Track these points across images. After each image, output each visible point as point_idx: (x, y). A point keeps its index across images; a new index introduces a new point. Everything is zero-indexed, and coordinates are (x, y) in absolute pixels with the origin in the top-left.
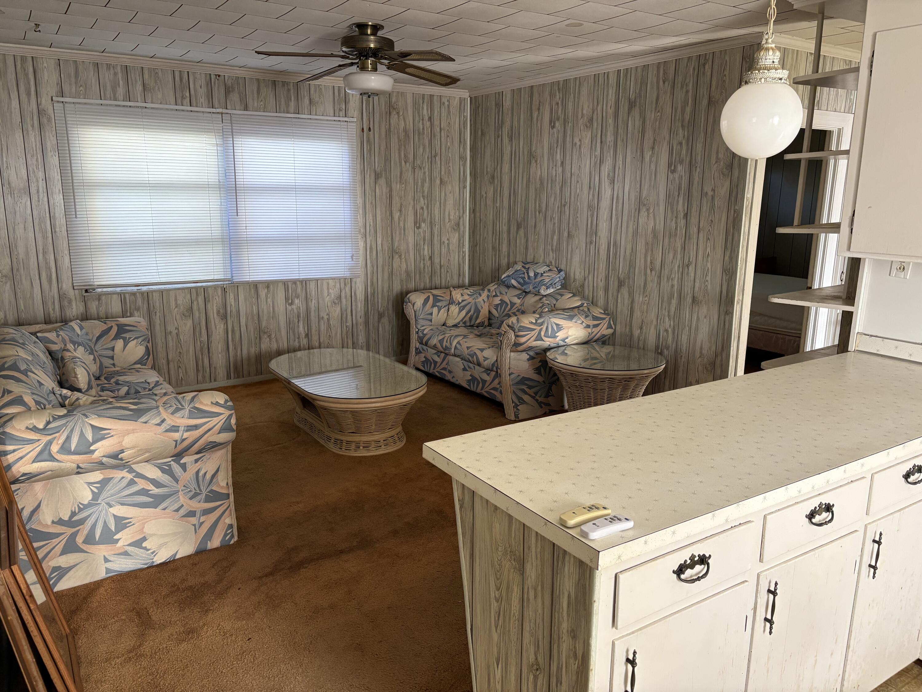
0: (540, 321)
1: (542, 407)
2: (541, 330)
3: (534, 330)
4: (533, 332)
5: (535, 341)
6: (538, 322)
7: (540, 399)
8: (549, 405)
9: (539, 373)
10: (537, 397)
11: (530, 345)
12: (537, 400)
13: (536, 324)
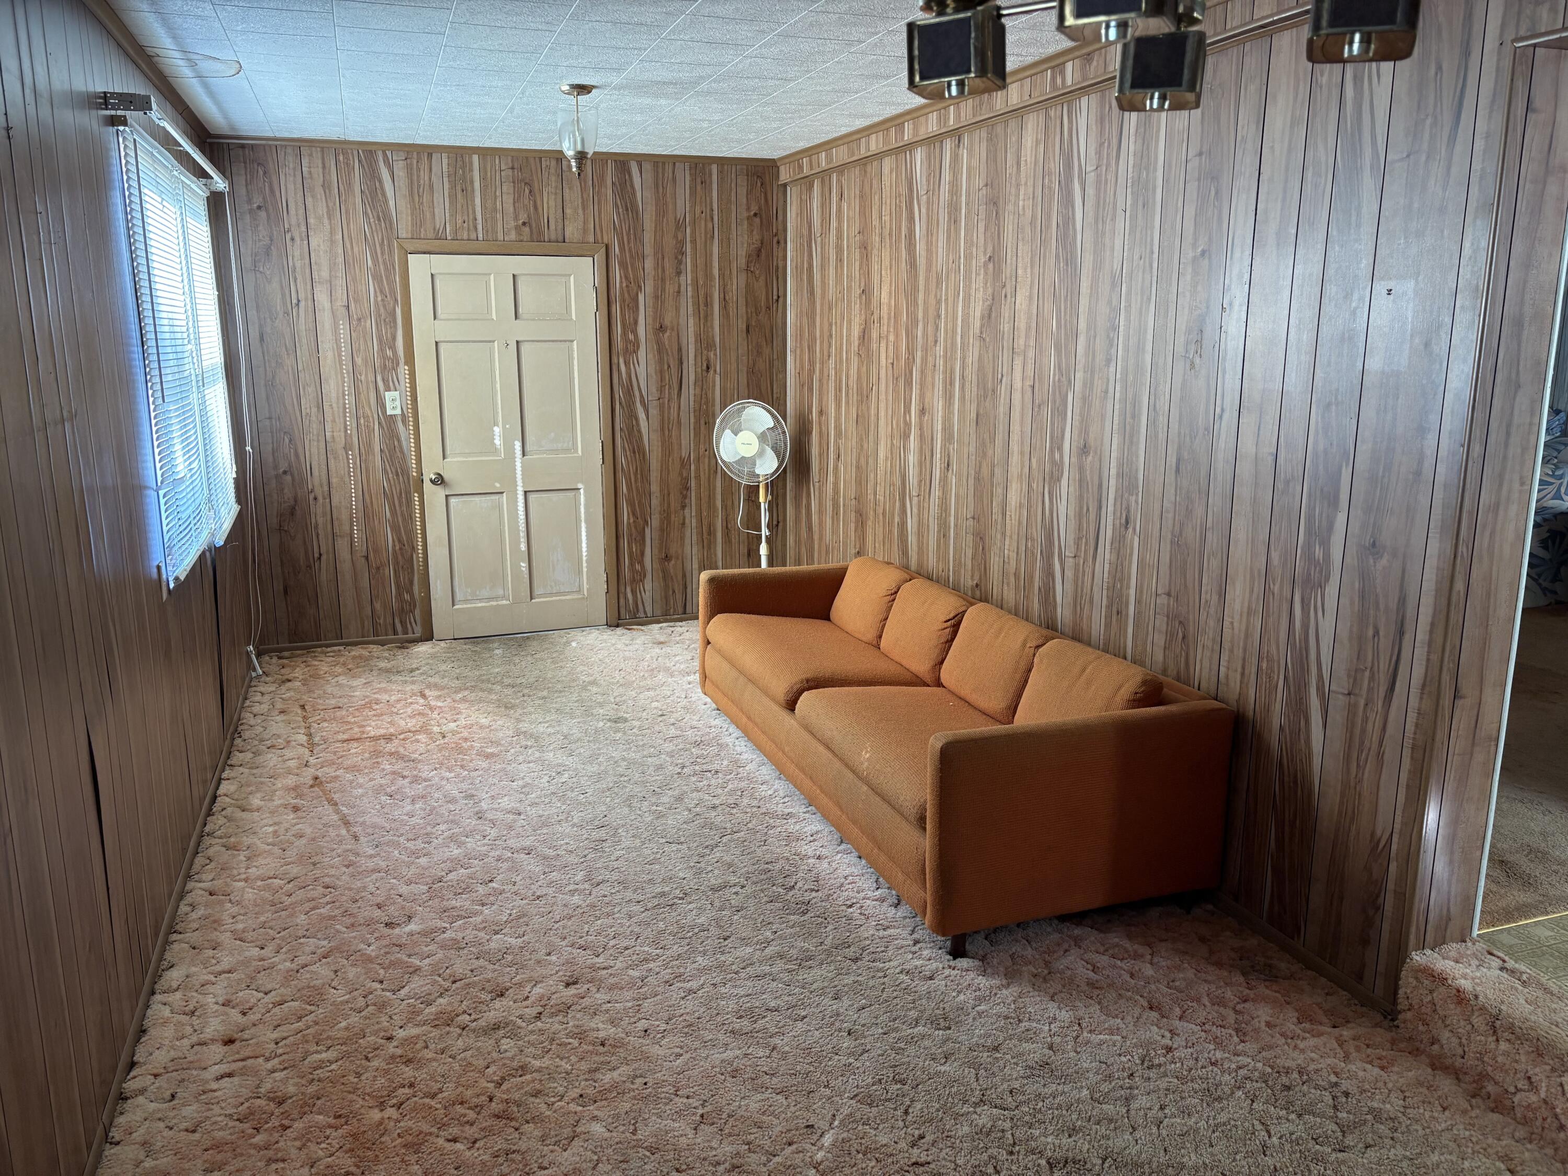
0: (1558, 473)
1: (1545, 595)
2: (1561, 484)
3: (1552, 484)
4: (1551, 487)
5: (1552, 499)
6: (1556, 473)
7: (1545, 584)
8: (1556, 593)
9: (1546, 548)
10: (1541, 581)
11: (1545, 505)
12: (1540, 585)
13: (1553, 476)
